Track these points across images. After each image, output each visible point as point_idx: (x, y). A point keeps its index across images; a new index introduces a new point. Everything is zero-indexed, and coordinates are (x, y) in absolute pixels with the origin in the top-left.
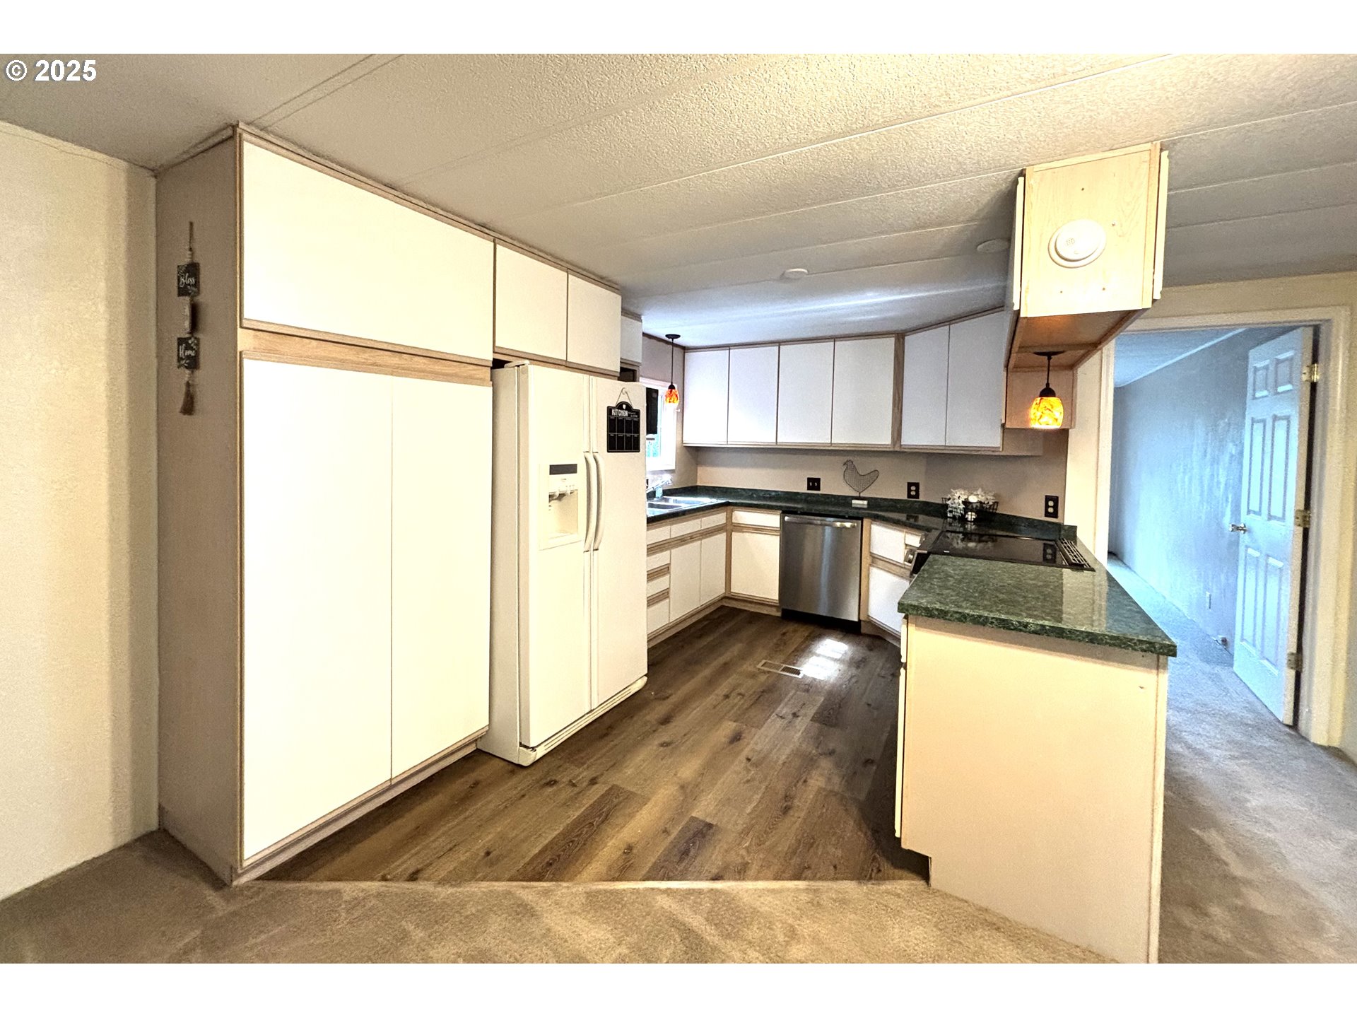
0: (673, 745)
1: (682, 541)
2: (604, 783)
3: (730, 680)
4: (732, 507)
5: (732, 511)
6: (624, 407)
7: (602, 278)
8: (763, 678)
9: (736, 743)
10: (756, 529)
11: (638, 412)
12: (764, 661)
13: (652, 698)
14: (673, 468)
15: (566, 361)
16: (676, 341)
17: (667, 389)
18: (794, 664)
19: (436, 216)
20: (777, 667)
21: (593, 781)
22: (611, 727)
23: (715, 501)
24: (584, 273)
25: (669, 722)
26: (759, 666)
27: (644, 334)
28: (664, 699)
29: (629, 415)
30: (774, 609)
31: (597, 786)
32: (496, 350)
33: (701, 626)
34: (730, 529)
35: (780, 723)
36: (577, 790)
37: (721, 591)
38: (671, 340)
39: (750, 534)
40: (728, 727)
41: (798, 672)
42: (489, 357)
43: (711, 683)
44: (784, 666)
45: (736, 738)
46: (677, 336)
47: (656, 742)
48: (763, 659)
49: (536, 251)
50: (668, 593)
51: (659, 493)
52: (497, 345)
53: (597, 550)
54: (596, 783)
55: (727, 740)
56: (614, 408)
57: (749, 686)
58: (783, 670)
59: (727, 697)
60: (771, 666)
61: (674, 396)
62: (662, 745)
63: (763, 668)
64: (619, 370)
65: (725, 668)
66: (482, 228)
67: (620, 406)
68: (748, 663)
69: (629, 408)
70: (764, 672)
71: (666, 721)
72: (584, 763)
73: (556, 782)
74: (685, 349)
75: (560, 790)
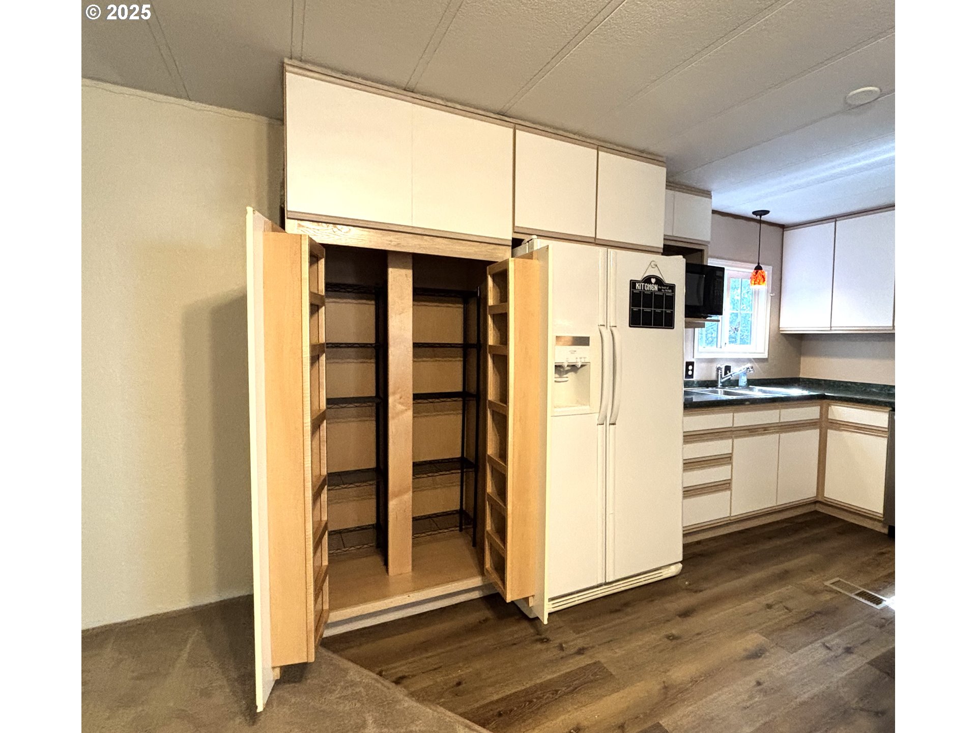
0: (679, 641)
1: (751, 431)
2: (591, 657)
3: (783, 590)
4: (828, 401)
5: (829, 405)
6: (653, 280)
7: (642, 151)
8: (827, 597)
9: (752, 661)
10: (859, 428)
11: (672, 287)
12: (837, 579)
13: (684, 587)
14: (765, 356)
15: (595, 238)
16: (764, 218)
17: (752, 271)
18: (877, 591)
19: (453, 110)
20: (852, 590)
21: (581, 651)
22: (626, 605)
23: (806, 393)
24: (620, 148)
25: (689, 616)
26: (827, 583)
27: (714, 212)
28: (696, 592)
29: (659, 290)
30: (880, 524)
31: (582, 657)
32: (515, 231)
33: (777, 527)
34: (824, 425)
35: (822, 654)
36: (563, 654)
37: (810, 493)
38: (758, 217)
39: (849, 433)
40: (753, 640)
41: (879, 601)
42: (509, 236)
43: (757, 588)
44: (862, 589)
45: (757, 654)
46: (766, 212)
47: (664, 633)
48: (838, 576)
49: (561, 132)
50: (729, 483)
51: (743, 381)
52: (516, 225)
53: (614, 424)
54: (583, 654)
55: (744, 654)
56: (638, 282)
57: (804, 602)
58: (859, 595)
59: (769, 606)
60: (844, 586)
61: (760, 277)
62: (668, 637)
63: (831, 586)
64: (662, 246)
65: (784, 577)
66: (502, 116)
67: (647, 280)
68: (815, 577)
69: (659, 282)
70: (831, 591)
71: (686, 614)
72: (582, 631)
73: (548, 640)
74: (783, 227)
75: (547, 649)
